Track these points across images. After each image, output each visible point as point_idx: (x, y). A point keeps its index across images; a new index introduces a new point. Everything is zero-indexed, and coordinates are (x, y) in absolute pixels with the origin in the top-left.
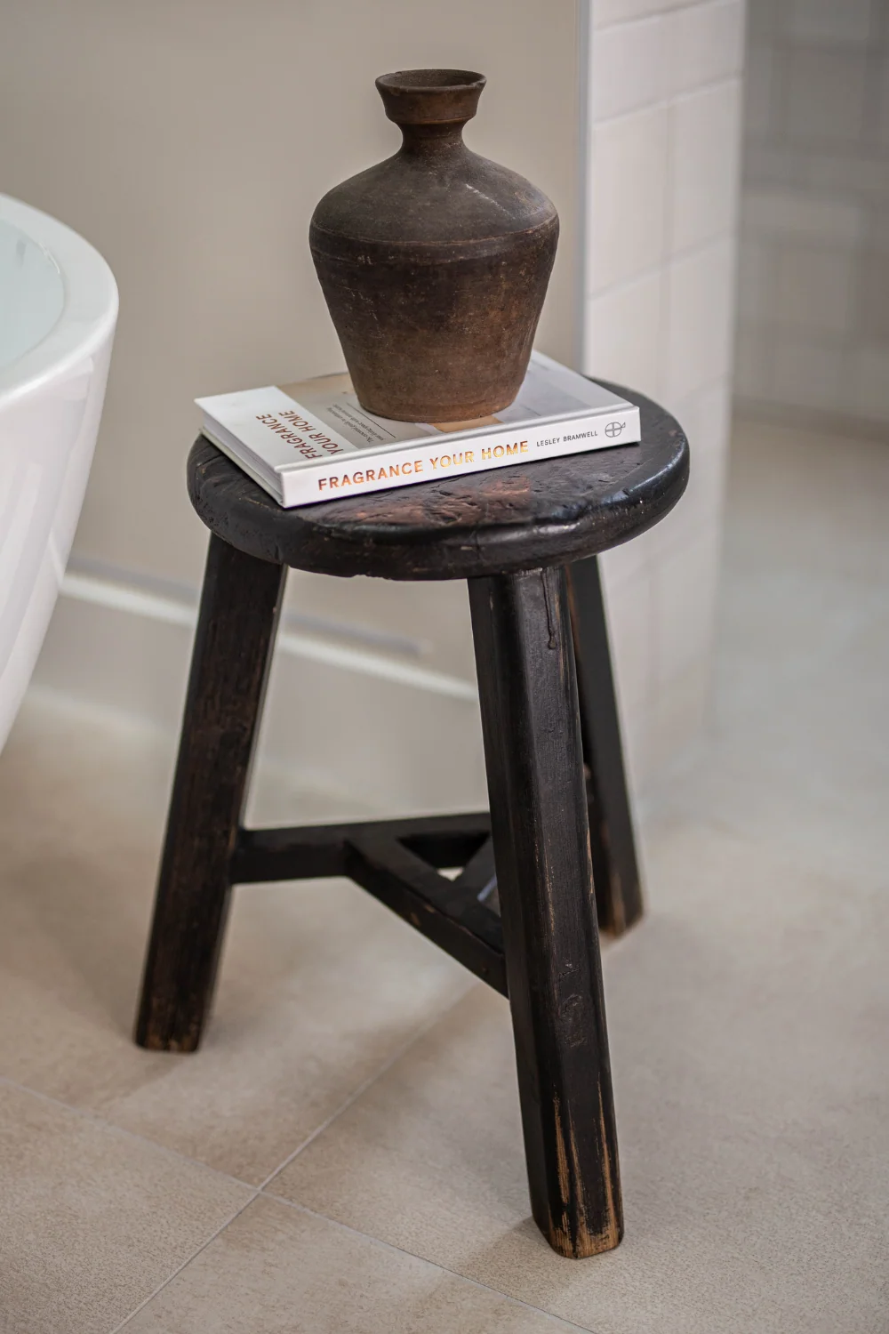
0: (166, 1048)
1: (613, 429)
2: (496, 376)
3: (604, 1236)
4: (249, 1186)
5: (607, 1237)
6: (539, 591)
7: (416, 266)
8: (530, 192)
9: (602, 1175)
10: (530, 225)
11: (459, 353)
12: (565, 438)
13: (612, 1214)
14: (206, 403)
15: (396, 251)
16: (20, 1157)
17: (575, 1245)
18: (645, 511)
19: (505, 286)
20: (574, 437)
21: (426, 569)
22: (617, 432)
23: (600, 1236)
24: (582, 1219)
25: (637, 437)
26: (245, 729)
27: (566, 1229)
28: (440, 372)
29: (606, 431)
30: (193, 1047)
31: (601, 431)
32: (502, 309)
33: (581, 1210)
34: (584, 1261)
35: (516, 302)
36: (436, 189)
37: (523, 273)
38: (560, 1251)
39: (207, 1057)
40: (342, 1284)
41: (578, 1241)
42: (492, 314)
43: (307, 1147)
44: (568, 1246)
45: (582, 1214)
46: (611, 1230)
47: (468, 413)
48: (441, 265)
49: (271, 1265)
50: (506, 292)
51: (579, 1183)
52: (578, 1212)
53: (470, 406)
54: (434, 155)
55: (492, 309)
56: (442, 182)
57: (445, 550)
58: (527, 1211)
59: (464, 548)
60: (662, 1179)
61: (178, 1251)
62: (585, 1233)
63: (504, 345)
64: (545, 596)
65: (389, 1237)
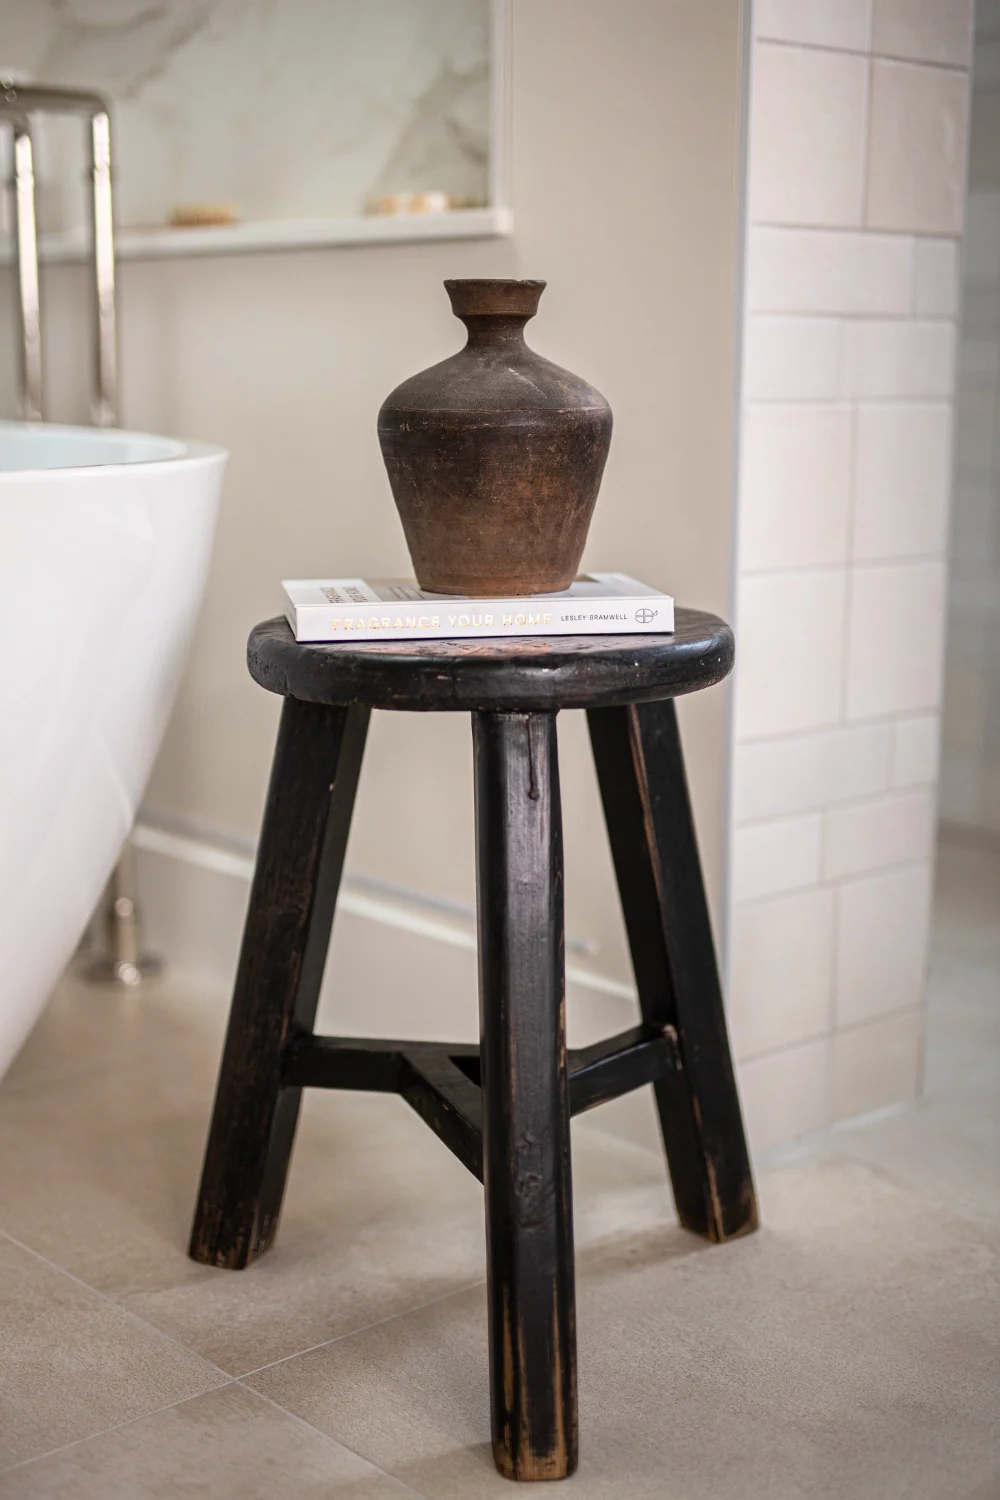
0: (213, 1262)
1: (643, 616)
2: (530, 552)
3: (549, 1460)
4: (228, 1376)
5: (553, 1463)
6: (523, 738)
7: (444, 431)
8: (577, 383)
9: (551, 1387)
10: (563, 406)
11: (489, 522)
12: (591, 617)
13: (560, 1437)
14: (291, 586)
15: (430, 417)
16: (31, 1320)
17: (515, 1464)
18: (642, 674)
19: (532, 458)
20: (601, 617)
21: (404, 696)
22: (648, 619)
23: (544, 1461)
24: (525, 1434)
25: (671, 628)
26: (301, 912)
27: (508, 1443)
28: (471, 541)
29: (636, 616)
30: (240, 1264)
31: (631, 616)
32: (532, 483)
33: (523, 1422)
34: (524, 1485)
35: (548, 478)
36: (480, 370)
37: (552, 449)
38: (501, 1469)
39: (252, 1274)
40: (270, 1461)
41: (519, 1460)
42: (521, 486)
43: (303, 1356)
44: (509, 1464)
45: (525, 1427)
46: (558, 1455)
47: (503, 587)
48: (468, 430)
49: (211, 1436)
50: (534, 466)
51: (524, 1391)
52: (521, 1425)
53: (505, 580)
54: (489, 345)
55: (521, 479)
56: (488, 365)
57: (423, 677)
58: (487, 1436)
59: (440, 677)
60: (646, 1434)
61: (129, 1413)
62: (527, 1452)
63: (537, 521)
64: (529, 745)
65: (339, 1435)
